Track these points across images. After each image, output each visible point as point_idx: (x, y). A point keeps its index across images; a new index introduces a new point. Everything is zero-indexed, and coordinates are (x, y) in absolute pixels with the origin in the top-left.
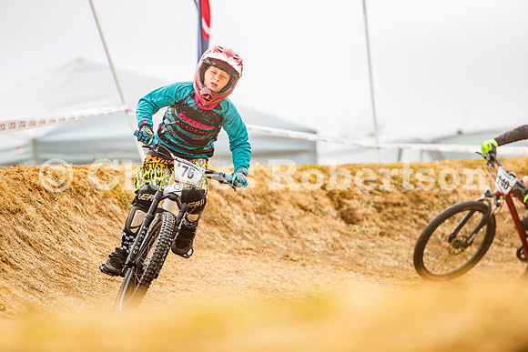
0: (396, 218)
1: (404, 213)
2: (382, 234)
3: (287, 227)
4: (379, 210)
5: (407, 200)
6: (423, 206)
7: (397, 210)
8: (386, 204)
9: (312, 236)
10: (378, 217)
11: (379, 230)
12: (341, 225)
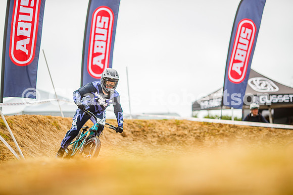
0: (137, 136)
1: (140, 134)
2: (133, 140)
3: (105, 137)
4: (133, 133)
5: (140, 130)
6: (145, 132)
7: (138, 133)
8: (135, 131)
9: (113, 140)
10: (132, 135)
11: (132, 139)
12: (121, 137)
